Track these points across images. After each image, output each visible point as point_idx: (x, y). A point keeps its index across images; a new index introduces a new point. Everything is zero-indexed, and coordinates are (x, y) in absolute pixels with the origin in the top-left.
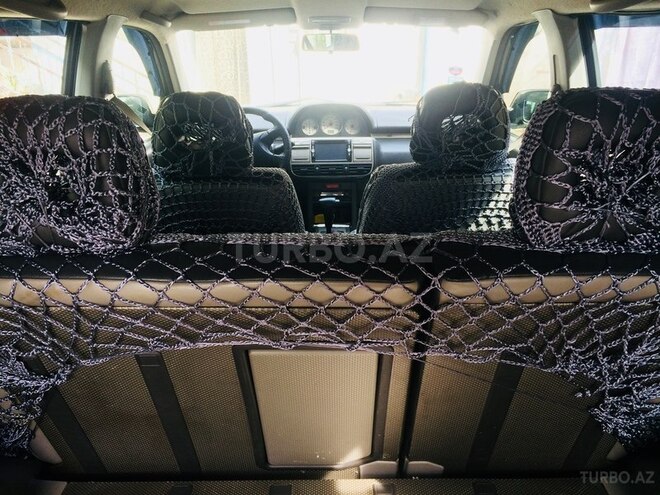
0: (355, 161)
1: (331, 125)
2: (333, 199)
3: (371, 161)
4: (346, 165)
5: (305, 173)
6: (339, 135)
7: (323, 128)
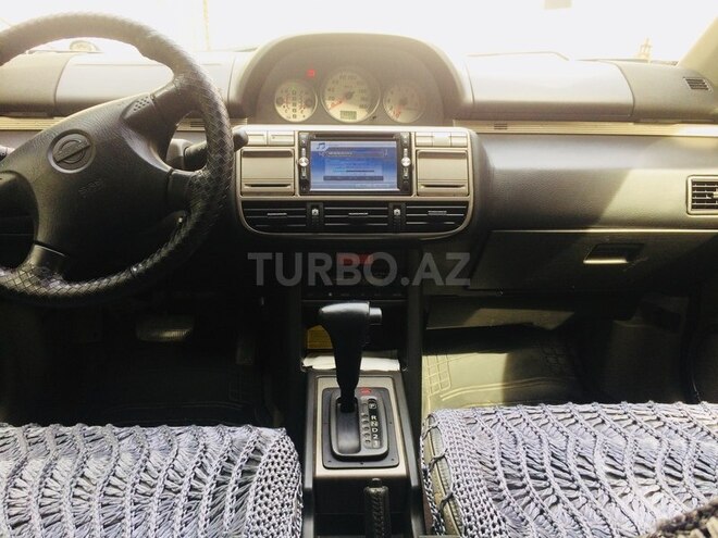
0: (420, 192)
1: (348, 96)
2: (362, 307)
3: (466, 193)
4: (397, 205)
5: (278, 225)
6: (372, 121)
7: (329, 103)
